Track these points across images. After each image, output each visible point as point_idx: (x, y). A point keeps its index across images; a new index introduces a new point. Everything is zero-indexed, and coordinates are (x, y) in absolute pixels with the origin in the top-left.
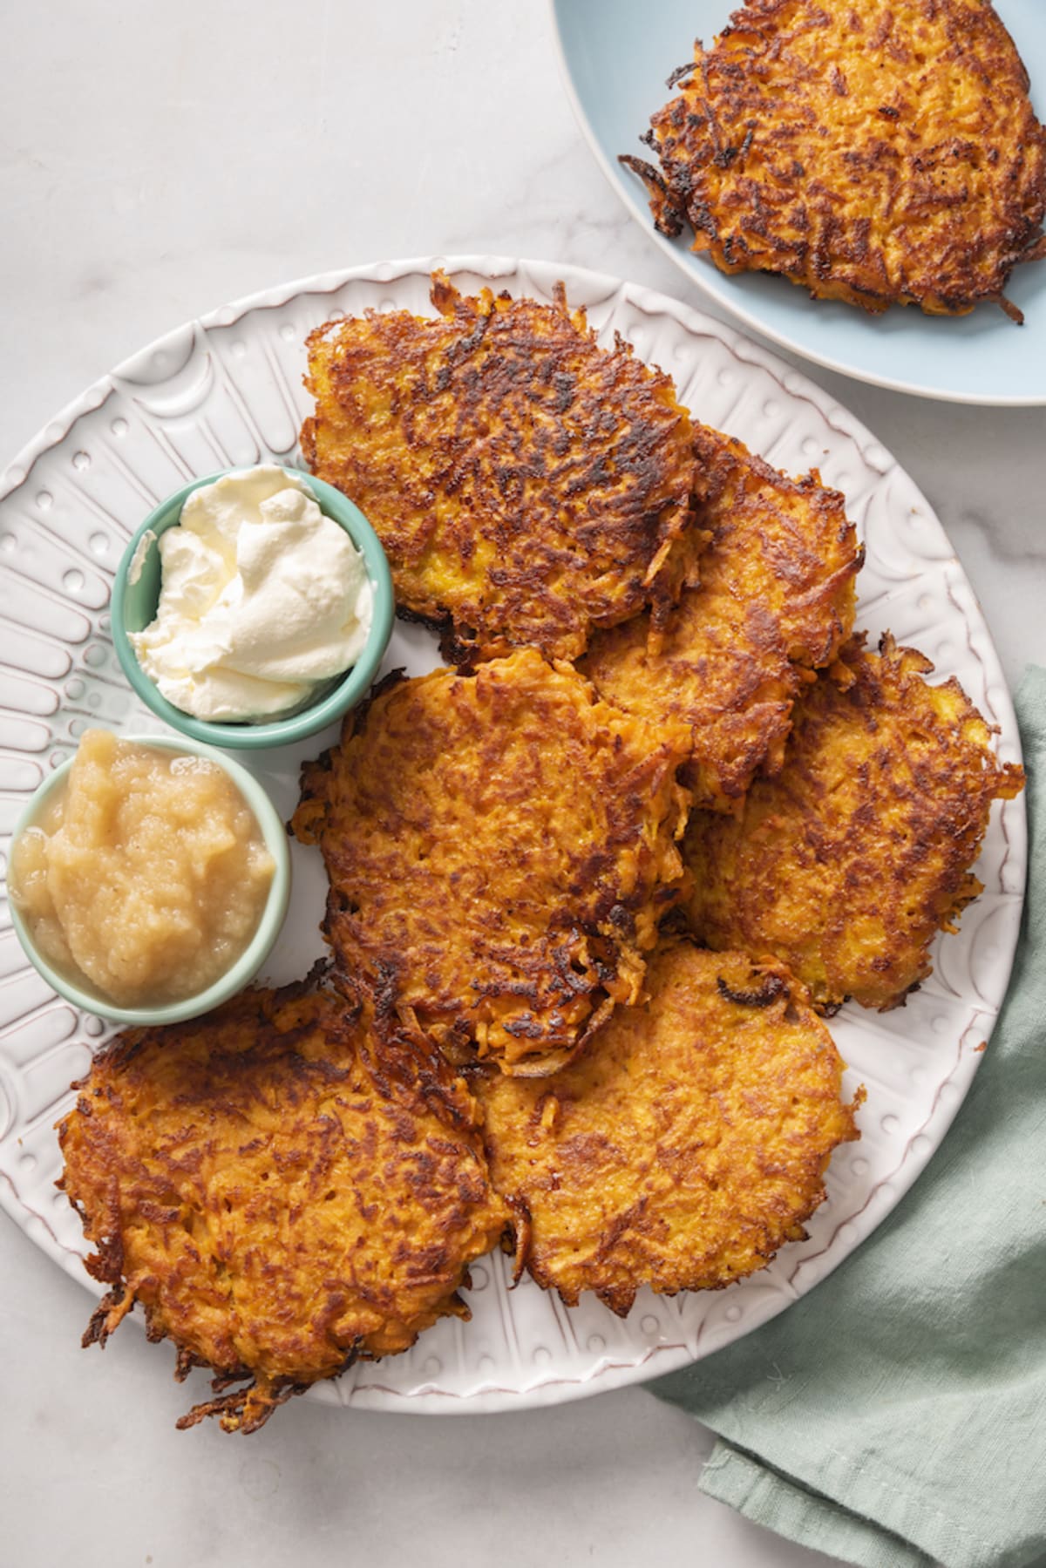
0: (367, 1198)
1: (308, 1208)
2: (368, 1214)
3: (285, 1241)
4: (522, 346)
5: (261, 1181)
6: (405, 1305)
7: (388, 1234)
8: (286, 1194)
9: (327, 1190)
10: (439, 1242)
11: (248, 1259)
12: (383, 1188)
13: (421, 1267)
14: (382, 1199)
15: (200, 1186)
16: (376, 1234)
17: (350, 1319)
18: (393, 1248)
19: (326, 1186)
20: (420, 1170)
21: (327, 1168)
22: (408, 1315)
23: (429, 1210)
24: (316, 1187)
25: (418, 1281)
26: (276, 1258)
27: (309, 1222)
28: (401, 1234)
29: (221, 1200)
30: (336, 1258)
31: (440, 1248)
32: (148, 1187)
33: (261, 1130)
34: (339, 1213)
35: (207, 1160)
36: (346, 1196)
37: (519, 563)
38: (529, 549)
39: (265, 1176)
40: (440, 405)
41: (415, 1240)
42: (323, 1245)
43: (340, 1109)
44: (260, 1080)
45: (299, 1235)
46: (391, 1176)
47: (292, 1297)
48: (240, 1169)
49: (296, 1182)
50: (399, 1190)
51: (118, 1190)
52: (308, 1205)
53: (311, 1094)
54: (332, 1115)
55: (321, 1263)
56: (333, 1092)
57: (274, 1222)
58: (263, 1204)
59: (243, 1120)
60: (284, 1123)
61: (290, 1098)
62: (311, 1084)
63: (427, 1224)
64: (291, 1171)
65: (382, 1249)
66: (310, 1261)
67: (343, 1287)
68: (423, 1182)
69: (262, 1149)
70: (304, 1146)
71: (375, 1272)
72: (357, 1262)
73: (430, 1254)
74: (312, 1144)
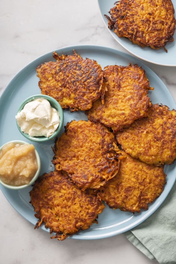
0: (81, 204)
2: (82, 207)
3: (68, 211)
4: (71, 62)
6: (88, 222)
7: (85, 210)
8: (68, 204)
9: (75, 203)
10: (94, 211)
11: (62, 214)
12: (84, 203)
13: (91, 215)
15: (53, 203)
16: (83, 210)
17: (79, 224)
18: (86, 212)
20: (90, 199)
21: (74, 199)
22: (88, 223)
23: (92, 206)
24: (73, 202)
26: (66, 214)
27: (72, 208)
28: (87, 210)
29: (57, 205)
30: (76, 214)
32: (44, 203)
33: (63, 193)
34: (77, 207)
35: (54, 198)
36: (78, 204)
39: (64, 201)
40: (60, 74)
41: (90, 211)
42: (74, 212)
43: (76, 189)
44: (62, 185)
45: (70, 210)
46: (85, 200)
47: (69, 220)
48: (60, 200)
49: (69, 202)
50: (87, 203)
51: (39, 203)
52: (71, 205)
53: (71, 187)
54: (75, 191)
55: (74, 215)
56: (75, 186)
57: (66, 208)
58: (64, 205)
59: (60, 191)
60: (67, 192)
61: (68, 188)
62: (71, 185)
63: (92, 208)
64: (68, 200)
65: (84, 212)
66: (72, 214)
67: (78, 219)
68: (91, 201)
69: (63, 197)
70: (70, 196)
71: (83, 216)
72: (80, 215)
73: (92, 213)
74: (72, 195)
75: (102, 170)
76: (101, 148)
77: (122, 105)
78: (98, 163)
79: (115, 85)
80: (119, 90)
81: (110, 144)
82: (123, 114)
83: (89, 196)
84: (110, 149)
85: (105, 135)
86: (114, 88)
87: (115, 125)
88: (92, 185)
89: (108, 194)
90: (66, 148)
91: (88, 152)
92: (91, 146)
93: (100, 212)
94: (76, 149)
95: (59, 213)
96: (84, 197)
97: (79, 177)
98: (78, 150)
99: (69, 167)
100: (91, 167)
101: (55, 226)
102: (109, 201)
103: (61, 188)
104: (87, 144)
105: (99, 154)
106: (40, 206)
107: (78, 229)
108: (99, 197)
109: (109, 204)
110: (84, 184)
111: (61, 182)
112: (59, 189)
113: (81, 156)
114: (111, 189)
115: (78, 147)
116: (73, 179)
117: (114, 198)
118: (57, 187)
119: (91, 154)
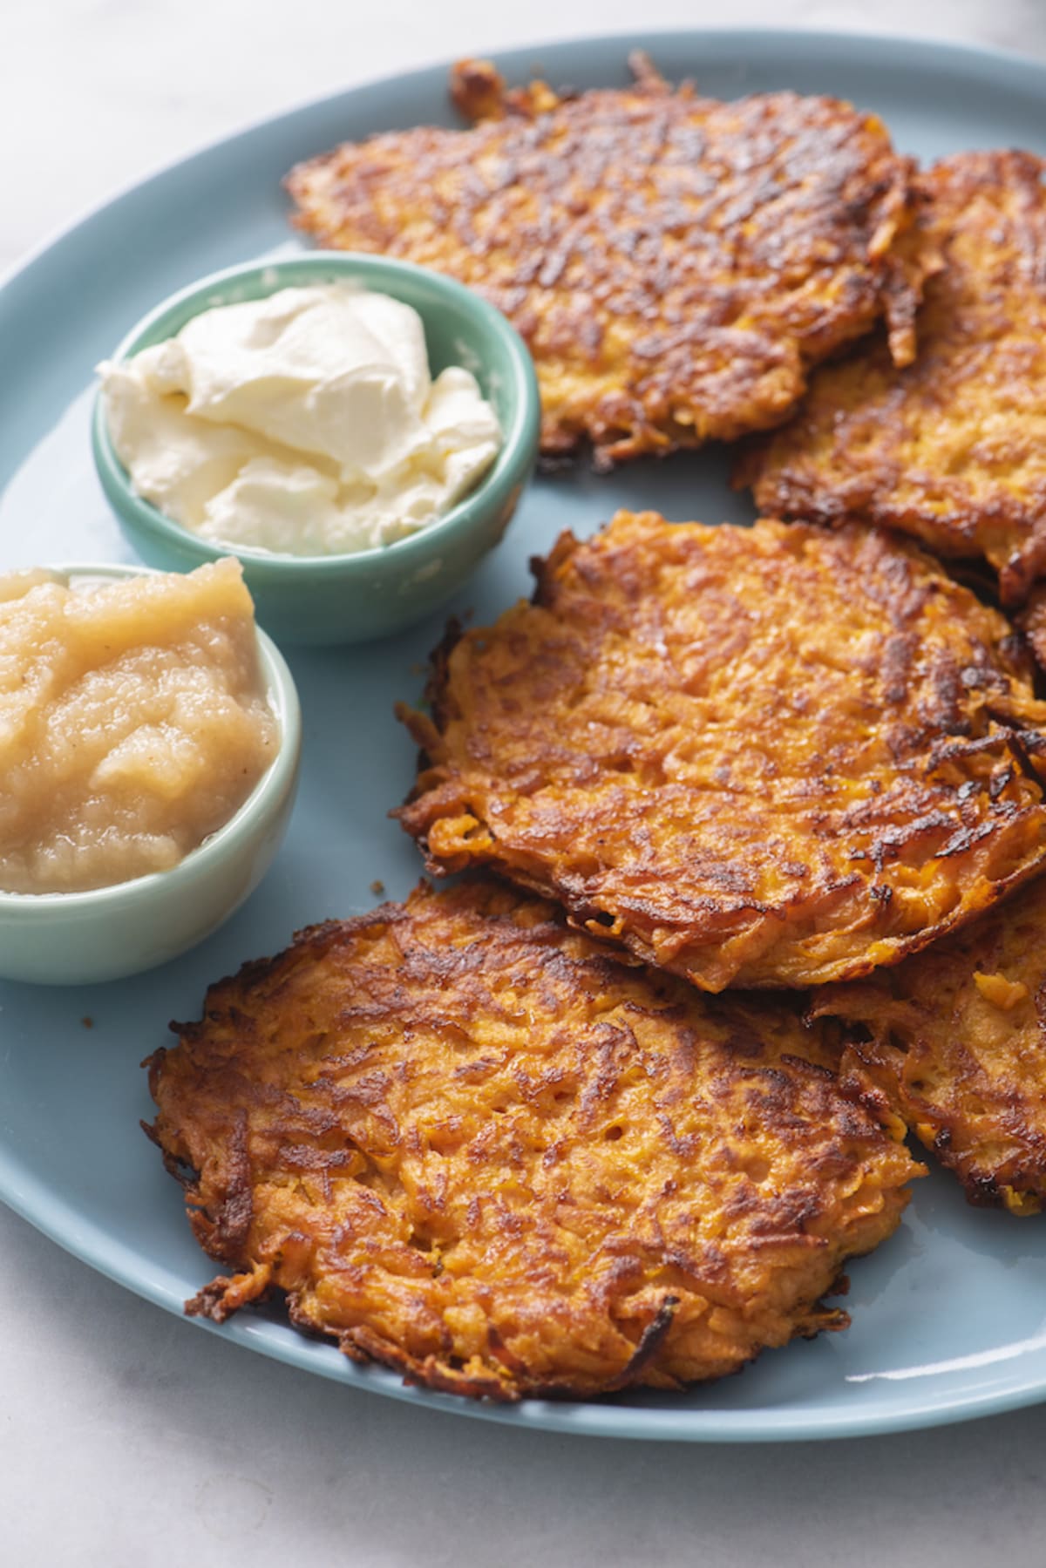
0: (680, 1127)
1: (578, 1149)
2: (687, 1155)
3: (537, 1189)
5: (495, 1113)
6: (747, 1277)
7: (721, 1175)
8: (538, 1130)
9: (609, 1124)
10: (807, 1186)
11: (476, 1210)
12: (709, 1111)
13: (775, 1220)
14: (708, 1129)
15: (386, 1122)
16: (698, 1179)
17: (652, 1295)
18: (728, 1194)
19: (608, 1117)
20: (772, 1089)
21: (611, 1092)
22: (750, 1295)
23: (791, 1146)
24: (592, 1118)
25: (771, 1239)
26: (522, 1210)
27: (579, 1164)
28: (743, 1176)
29: (424, 1138)
30: (626, 1216)
31: (808, 1194)
32: (298, 1126)
33: (492, 1045)
34: (633, 1151)
35: (399, 1088)
36: (642, 1127)
39: (500, 1109)
41: (766, 1185)
42: (604, 1197)
43: (632, 1017)
44: (489, 982)
45: (563, 1181)
46: (724, 1096)
47: (550, 1256)
48: (454, 1096)
49: (557, 1117)
50: (739, 1115)
51: (246, 1127)
52: (577, 1143)
53: (583, 998)
54: (616, 1024)
55: (600, 1219)
56: (619, 996)
57: (517, 1166)
58: (498, 1139)
59: (461, 1038)
60: (533, 1036)
61: (544, 1003)
62: (582, 985)
63: (785, 1163)
64: (548, 1101)
65: (708, 1198)
66: (580, 1218)
67: (640, 1252)
68: (780, 1107)
69: (496, 1071)
70: (572, 1064)
71: (695, 1230)
72: (665, 1217)
73: (792, 1201)
74: (584, 1059)
75: (893, 852)
76: (880, 701)
78: (856, 805)
81: (964, 668)
83: (761, 1067)
84: (971, 706)
85: (917, 613)
86: (1008, 284)
87: (1017, 515)
88: (798, 955)
89: (952, 1067)
90: (539, 698)
91: (758, 727)
92: (782, 681)
93: (865, 1206)
94: (643, 706)
95: (451, 1198)
96: (711, 1072)
97: (668, 878)
98: (662, 713)
99: (568, 819)
100: (784, 828)
101: (396, 1300)
102: (963, 1119)
103: (472, 1007)
104: (746, 670)
105: (864, 745)
106: (257, 1151)
107: (636, 1342)
108: (862, 1077)
109: (962, 1155)
110: (721, 924)
111: (482, 962)
112: (453, 1013)
113: (686, 757)
114: (985, 1021)
115: (654, 695)
116: (602, 898)
117: (1014, 1101)
118: (435, 1003)
119: (787, 740)
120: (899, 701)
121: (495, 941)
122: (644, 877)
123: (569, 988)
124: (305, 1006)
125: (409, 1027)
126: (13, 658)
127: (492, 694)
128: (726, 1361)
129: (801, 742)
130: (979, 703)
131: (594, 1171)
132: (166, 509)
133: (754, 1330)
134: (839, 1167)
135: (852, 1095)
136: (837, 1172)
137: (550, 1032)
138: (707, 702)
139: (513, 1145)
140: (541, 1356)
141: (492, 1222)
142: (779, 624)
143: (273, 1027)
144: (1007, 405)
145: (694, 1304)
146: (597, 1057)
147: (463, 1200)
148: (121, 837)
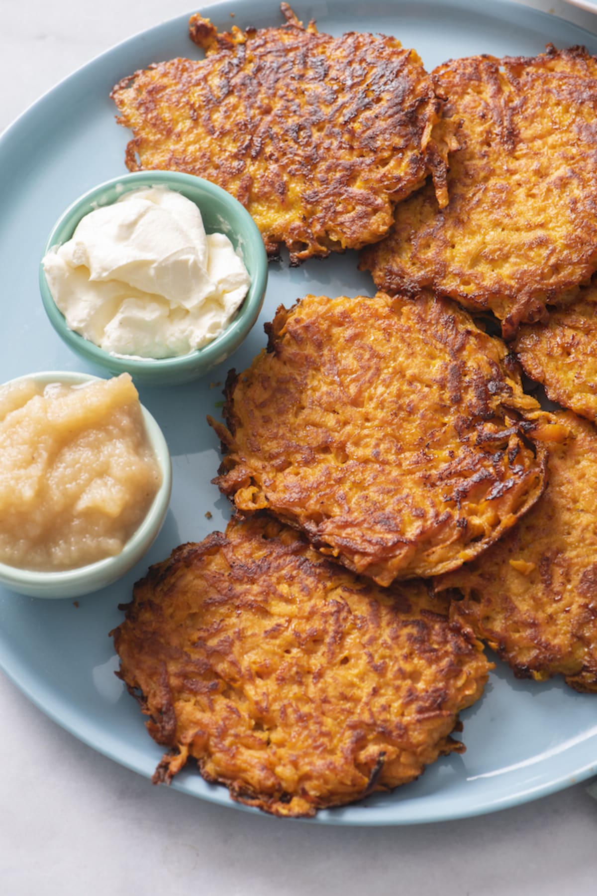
0: (376, 657)
1: (328, 672)
2: (380, 670)
3: (311, 696)
4: (277, 51)
5: (286, 655)
6: (417, 736)
7: (398, 682)
8: (308, 662)
9: (342, 656)
10: (441, 685)
11: (284, 711)
12: (389, 648)
13: (427, 705)
14: (390, 657)
15: (234, 664)
16: (387, 685)
17: (373, 749)
18: (403, 693)
19: (341, 653)
20: (418, 632)
21: (341, 639)
22: (419, 745)
23: (430, 662)
24: (333, 654)
25: (426, 715)
26: (305, 709)
27: (330, 680)
28: (409, 682)
29: (253, 672)
30: (356, 706)
31: (441, 689)
32: (191, 668)
33: (280, 616)
34: (355, 671)
35: (237, 644)
36: (358, 657)
37: (325, 182)
38: (329, 169)
39: (288, 652)
40: (229, 103)
41: (421, 685)
42: (344, 697)
43: (346, 595)
44: (274, 580)
45: (323, 691)
46: (396, 638)
47: (323, 734)
48: (266, 647)
49: (316, 652)
50: (404, 648)
51: (167, 672)
52: (327, 668)
53: (321, 586)
54: (339, 600)
55: (343, 710)
56: (338, 582)
57: (301, 683)
58: (290, 670)
59: (264, 612)
60: (300, 609)
61: (302, 590)
62: (320, 578)
63: (429, 672)
64: (311, 645)
65: (393, 695)
66: (334, 709)
67: (365, 726)
68: (422, 642)
69: (284, 631)
70: (320, 625)
71: (389, 712)
72: (374, 706)
73: (434, 695)
74: (326, 622)
75: (464, 495)
76: (448, 403)
77: (533, 208)
78: (444, 466)
79: (489, 132)
80: (511, 153)
81: (489, 381)
82: (542, 243)
83: (412, 619)
84: (495, 403)
85: (462, 348)
86: (489, 145)
87: (507, 292)
88: (425, 561)
89: (503, 609)
90: (280, 413)
91: (390, 424)
92: (400, 395)
93: (468, 690)
94: (332, 415)
95: (271, 705)
96: (388, 624)
97: (358, 525)
98: (342, 418)
99: (304, 489)
100: (410, 484)
101: (252, 766)
102: (510, 637)
103: (268, 594)
104: (381, 389)
105: (444, 429)
106: (173, 685)
107: (368, 776)
108: (461, 620)
109: (511, 655)
110: (387, 552)
111: (269, 568)
112: (259, 599)
113: (356, 444)
114: (516, 581)
115: (337, 407)
116: (326, 537)
117: (534, 625)
118: (249, 593)
119: (405, 429)
120: (458, 401)
121: (274, 555)
122: (346, 525)
123: (314, 581)
124: (185, 598)
125: (238, 607)
126: (26, 446)
127: (257, 413)
128: (410, 777)
129: (412, 430)
130: (498, 402)
131: (337, 684)
132: (86, 335)
133: (421, 759)
134: (454, 671)
135: (457, 631)
136: (454, 674)
137: (307, 607)
138: (363, 410)
139: (297, 673)
140: (325, 791)
141: (292, 717)
142: (395, 360)
143: (171, 610)
144: (497, 224)
145: (393, 753)
146: (332, 620)
147: (276, 706)
148: (92, 540)
